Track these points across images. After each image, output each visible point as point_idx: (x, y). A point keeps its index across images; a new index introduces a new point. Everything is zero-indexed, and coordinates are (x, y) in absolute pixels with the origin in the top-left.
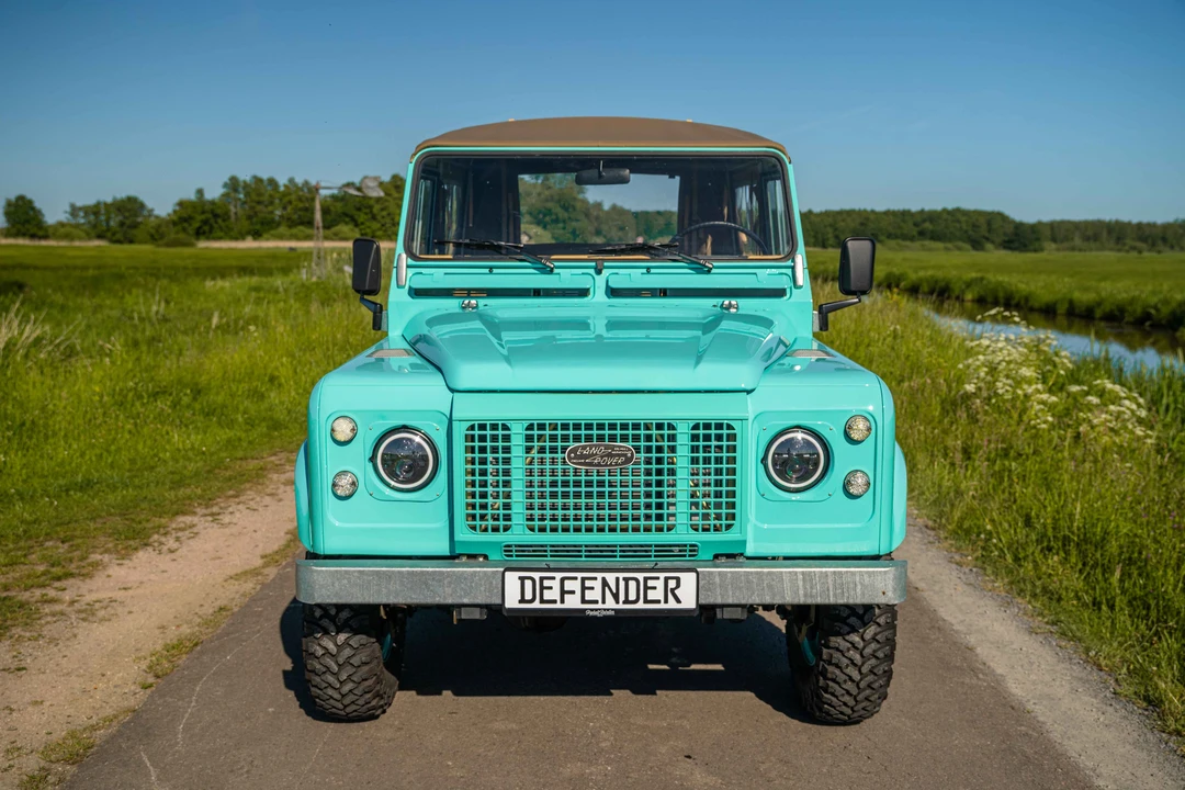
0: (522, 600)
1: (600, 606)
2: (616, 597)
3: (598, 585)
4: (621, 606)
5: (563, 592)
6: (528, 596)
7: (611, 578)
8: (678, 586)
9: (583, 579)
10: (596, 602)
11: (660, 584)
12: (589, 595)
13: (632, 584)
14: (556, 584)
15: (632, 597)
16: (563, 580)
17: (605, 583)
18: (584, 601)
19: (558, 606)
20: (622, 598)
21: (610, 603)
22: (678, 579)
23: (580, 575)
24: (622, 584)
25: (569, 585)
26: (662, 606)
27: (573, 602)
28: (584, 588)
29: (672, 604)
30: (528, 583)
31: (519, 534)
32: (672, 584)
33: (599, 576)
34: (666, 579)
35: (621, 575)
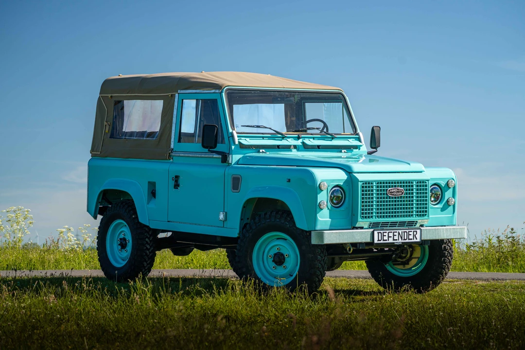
0: (379, 240)
2: (402, 238)
3: (397, 234)
4: (403, 241)
5: (389, 237)
6: (380, 239)
8: (417, 234)
9: (394, 232)
10: (397, 240)
11: (412, 233)
12: (395, 238)
13: (405, 233)
14: (386, 234)
15: (405, 238)
16: (388, 233)
17: (399, 233)
18: (394, 240)
19: (387, 242)
20: (403, 238)
21: (400, 240)
22: (416, 231)
24: (403, 234)
25: (390, 235)
26: (413, 241)
27: (391, 240)
28: (394, 235)
29: (415, 240)
30: (380, 234)
31: (375, 220)
32: (415, 233)
33: (398, 231)
34: (414, 231)
35: (403, 231)
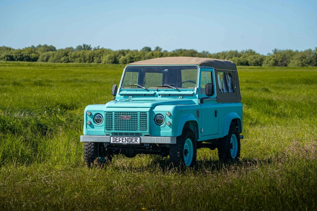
0: (113, 142)
1: (125, 143)
2: (127, 141)
3: (124, 139)
4: (128, 143)
5: (119, 140)
7: (127, 138)
8: (137, 139)
9: (122, 138)
11: (134, 139)
12: (123, 141)
13: (130, 139)
14: (118, 139)
15: (130, 141)
16: (119, 138)
17: (126, 139)
18: (122, 142)
19: (119, 143)
20: (128, 141)
22: (137, 138)
23: (122, 137)
24: (128, 139)
25: (120, 139)
26: (135, 143)
27: (121, 142)
28: (122, 140)
29: (136, 143)
30: (114, 139)
31: (114, 131)
32: (136, 139)
